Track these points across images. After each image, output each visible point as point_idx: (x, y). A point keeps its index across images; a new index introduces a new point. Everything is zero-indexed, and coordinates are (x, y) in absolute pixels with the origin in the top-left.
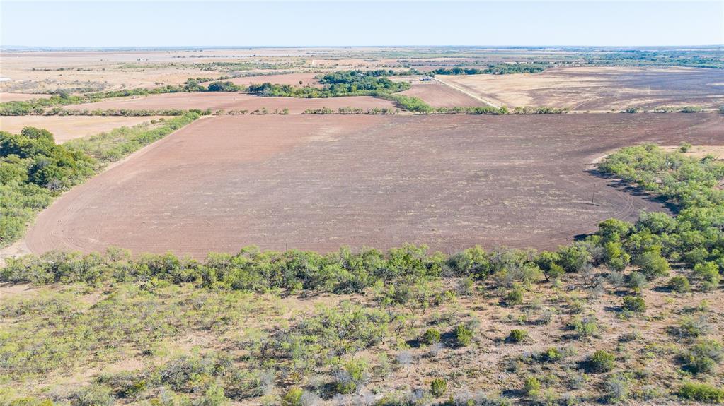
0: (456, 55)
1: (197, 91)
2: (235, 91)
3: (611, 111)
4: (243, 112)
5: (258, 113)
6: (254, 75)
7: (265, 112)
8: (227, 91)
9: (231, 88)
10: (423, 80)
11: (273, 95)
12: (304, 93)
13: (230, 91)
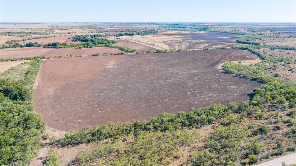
0: (114, 27)
1: (19, 47)
2: (40, 46)
3: (201, 49)
4: (61, 57)
5: (68, 57)
6: (37, 38)
7: (71, 56)
8: (35, 46)
9: (37, 45)
10: (117, 38)
11: (62, 48)
12: (77, 46)
13: (37, 47)
